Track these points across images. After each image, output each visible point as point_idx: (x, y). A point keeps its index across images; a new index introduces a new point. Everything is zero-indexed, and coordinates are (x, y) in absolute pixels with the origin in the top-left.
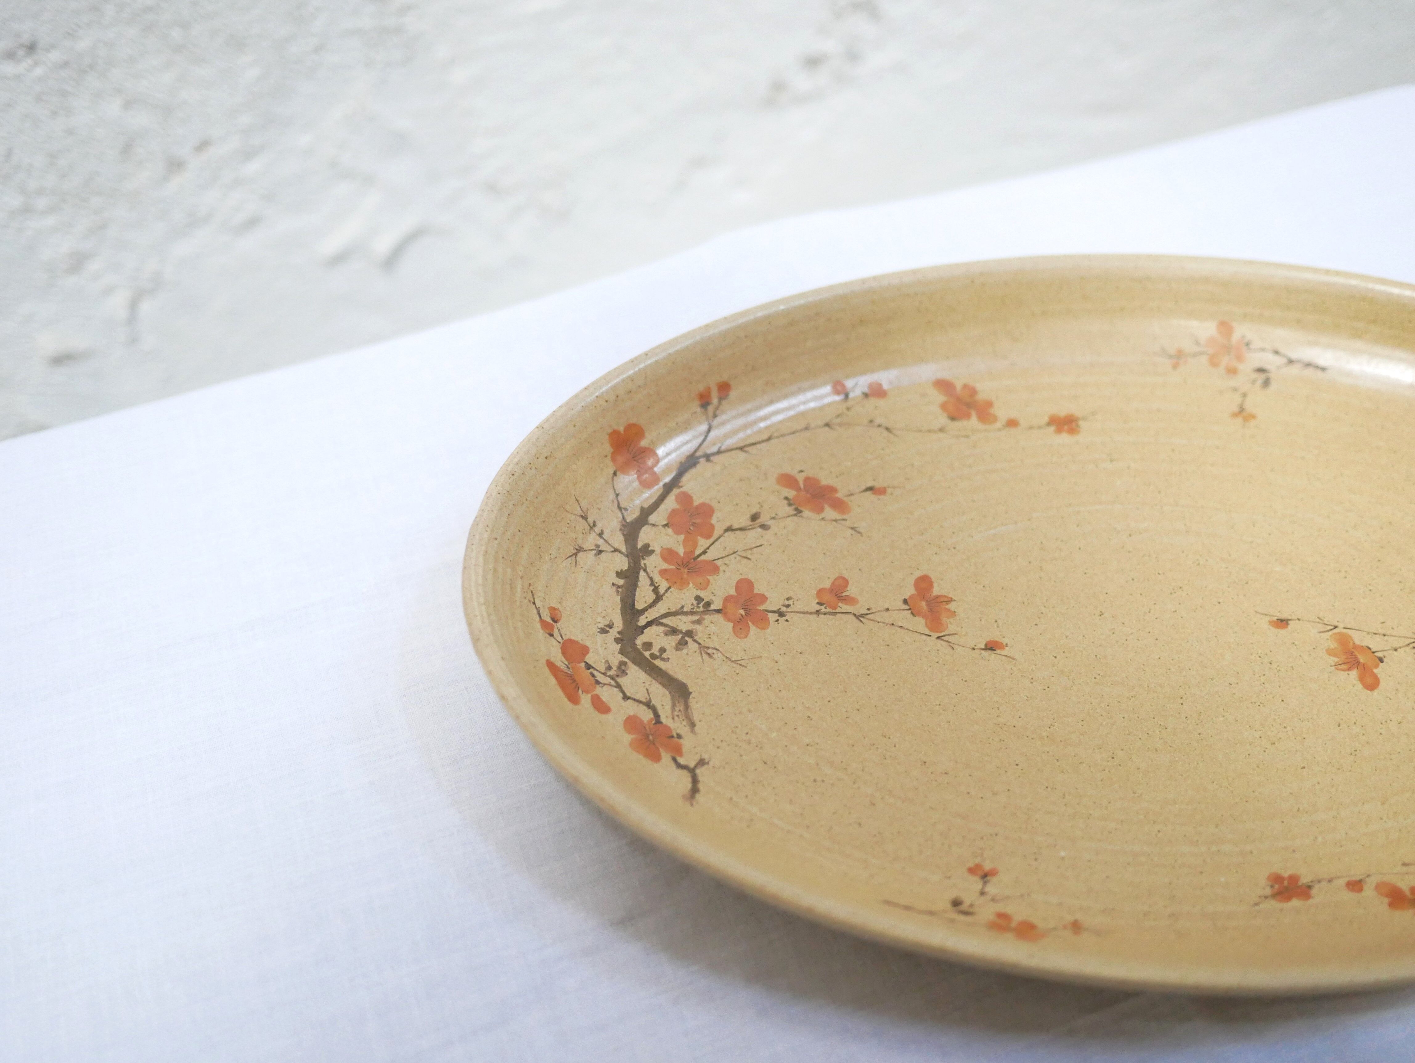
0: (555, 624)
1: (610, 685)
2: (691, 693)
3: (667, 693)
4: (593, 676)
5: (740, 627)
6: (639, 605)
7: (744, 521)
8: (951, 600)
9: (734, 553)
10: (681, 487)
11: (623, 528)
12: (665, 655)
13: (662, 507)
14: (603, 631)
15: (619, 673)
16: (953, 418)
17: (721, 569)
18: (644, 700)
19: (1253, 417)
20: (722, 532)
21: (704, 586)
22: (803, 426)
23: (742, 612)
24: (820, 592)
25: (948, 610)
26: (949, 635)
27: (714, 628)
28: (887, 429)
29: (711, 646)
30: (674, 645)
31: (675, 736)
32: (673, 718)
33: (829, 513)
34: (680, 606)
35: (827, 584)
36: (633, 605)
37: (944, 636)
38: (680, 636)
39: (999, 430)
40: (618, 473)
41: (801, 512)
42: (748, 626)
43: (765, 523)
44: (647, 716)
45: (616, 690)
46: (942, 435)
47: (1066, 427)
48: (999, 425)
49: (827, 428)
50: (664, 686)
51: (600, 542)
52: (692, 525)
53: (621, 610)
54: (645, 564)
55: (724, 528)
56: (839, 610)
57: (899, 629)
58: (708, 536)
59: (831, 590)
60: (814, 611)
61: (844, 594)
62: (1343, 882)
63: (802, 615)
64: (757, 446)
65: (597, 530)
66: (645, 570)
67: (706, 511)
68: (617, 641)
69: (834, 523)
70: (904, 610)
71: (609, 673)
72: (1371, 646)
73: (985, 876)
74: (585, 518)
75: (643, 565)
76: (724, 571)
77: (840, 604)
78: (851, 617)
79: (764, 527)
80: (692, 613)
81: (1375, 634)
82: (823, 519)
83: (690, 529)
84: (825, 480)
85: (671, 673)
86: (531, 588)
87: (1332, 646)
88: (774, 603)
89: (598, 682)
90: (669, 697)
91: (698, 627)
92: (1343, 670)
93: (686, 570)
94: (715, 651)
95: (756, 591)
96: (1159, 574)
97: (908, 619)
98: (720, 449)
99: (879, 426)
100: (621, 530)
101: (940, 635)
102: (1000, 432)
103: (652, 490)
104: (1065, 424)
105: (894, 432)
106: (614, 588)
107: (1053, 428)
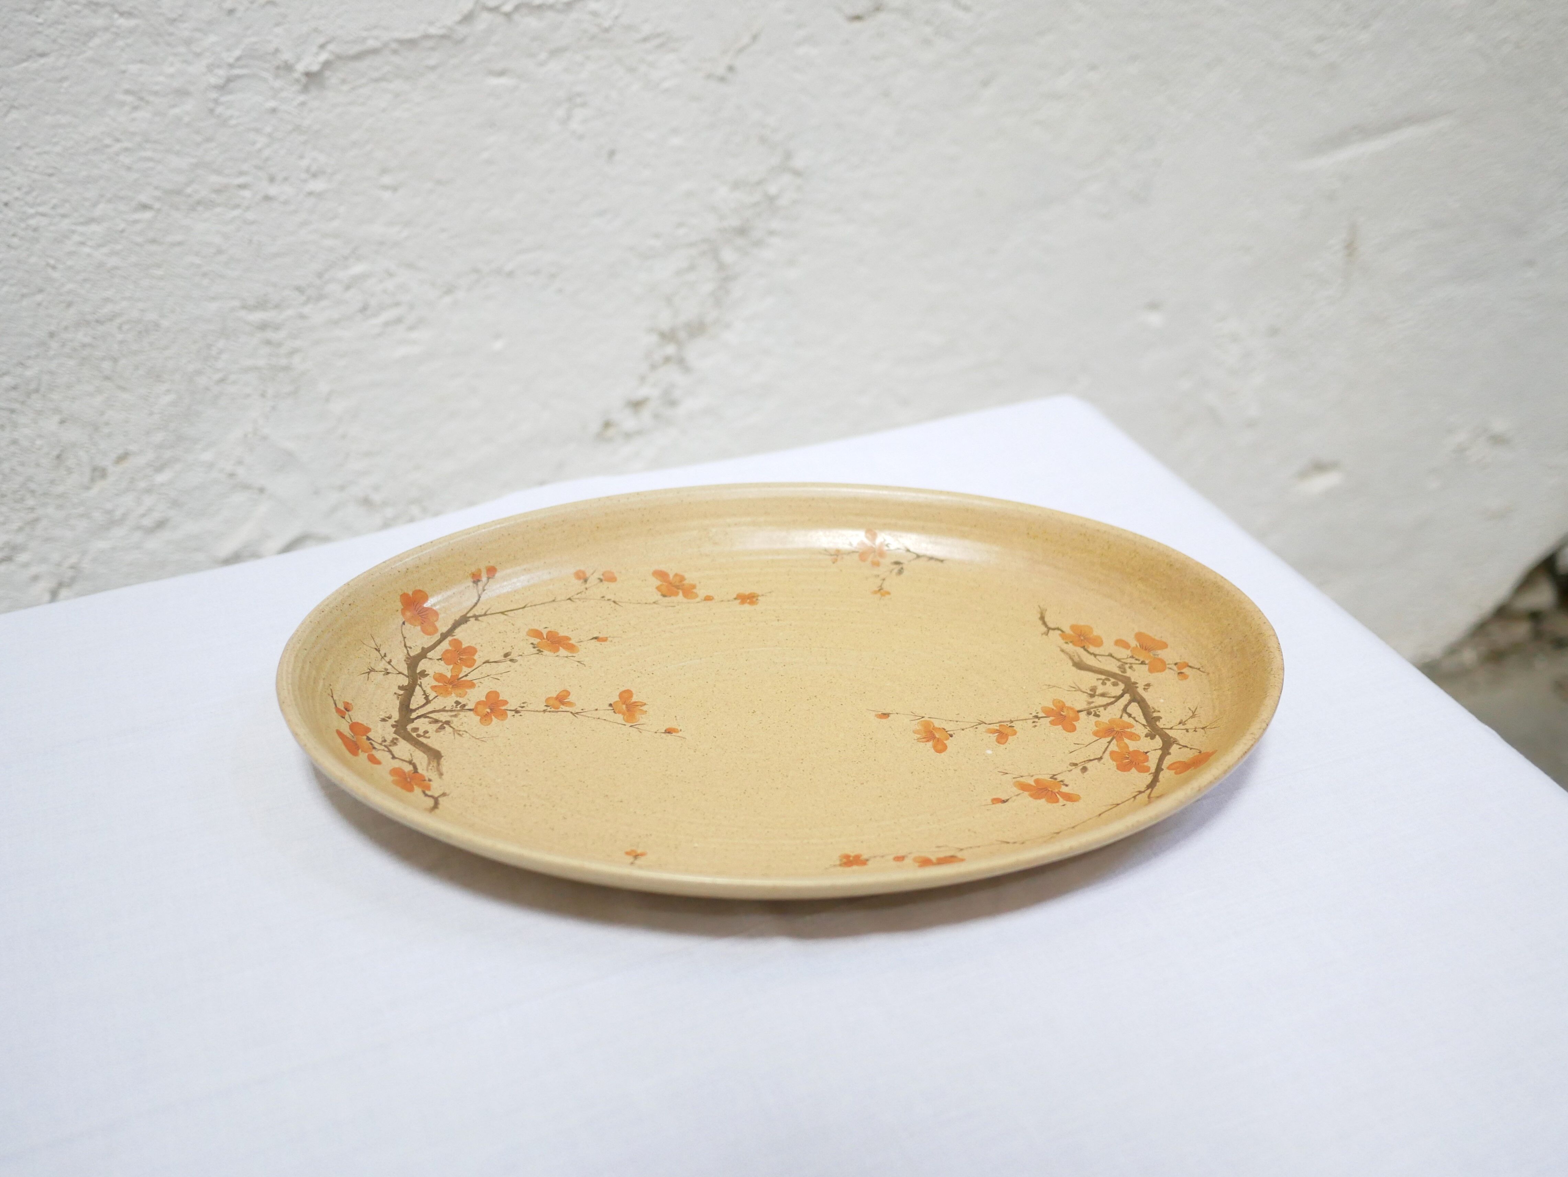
0: (347, 712)
1: (384, 750)
2: (442, 756)
3: (426, 756)
4: (372, 744)
5: (486, 719)
6: (412, 706)
7: (499, 656)
8: (644, 704)
9: (488, 676)
10: (454, 636)
11: (407, 660)
12: (427, 735)
13: (438, 648)
14: (383, 720)
15: (392, 744)
16: (664, 596)
17: (477, 685)
18: (408, 760)
19: (889, 593)
20: (481, 663)
21: (463, 695)
22: (551, 599)
23: (489, 710)
24: (547, 700)
25: (641, 710)
26: (639, 724)
28: (614, 602)
29: (463, 729)
30: (435, 729)
31: (427, 779)
32: (427, 770)
33: (563, 652)
34: (443, 707)
35: (554, 695)
36: (408, 706)
37: (636, 725)
39: (698, 602)
40: (406, 624)
41: (542, 652)
42: (492, 719)
43: (514, 658)
44: (408, 768)
45: (387, 754)
46: (655, 606)
47: (748, 601)
48: (698, 600)
49: (569, 601)
50: (424, 752)
51: (389, 667)
52: (459, 659)
53: (399, 709)
54: (421, 682)
55: (483, 662)
56: (560, 710)
57: (603, 721)
58: (470, 666)
59: (557, 698)
60: (542, 710)
61: (566, 700)
62: (892, 857)
63: (532, 713)
64: (515, 611)
65: (387, 659)
66: (420, 686)
67: (472, 651)
68: (393, 726)
69: (566, 658)
70: (609, 710)
71: (384, 744)
72: (946, 728)
73: (636, 856)
74: (378, 650)
75: (419, 683)
76: (479, 687)
77: (562, 706)
78: (569, 714)
79: (513, 661)
80: (451, 711)
81: (950, 721)
82: (557, 656)
83: (457, 661)
84: (562, 633)
85: (430, 745)
86: (331, 687)
87: (918, 728)
88: (513, 704)
89: (374, 748)
90: (426, 759)
91: (454, 719)
92: (923, 742)
93: (451, 686)
94: (464, 733)
96: (801, 688)
97: (610, 715)
98: (486, 612)
99: (609, 600)
100: (405, 661)
101: (632, 724)
102: (699, 604)
103: (431, 636)
104: (748, 598)
105: (620, 604)
106: (396, 696)
107: (739, 601)
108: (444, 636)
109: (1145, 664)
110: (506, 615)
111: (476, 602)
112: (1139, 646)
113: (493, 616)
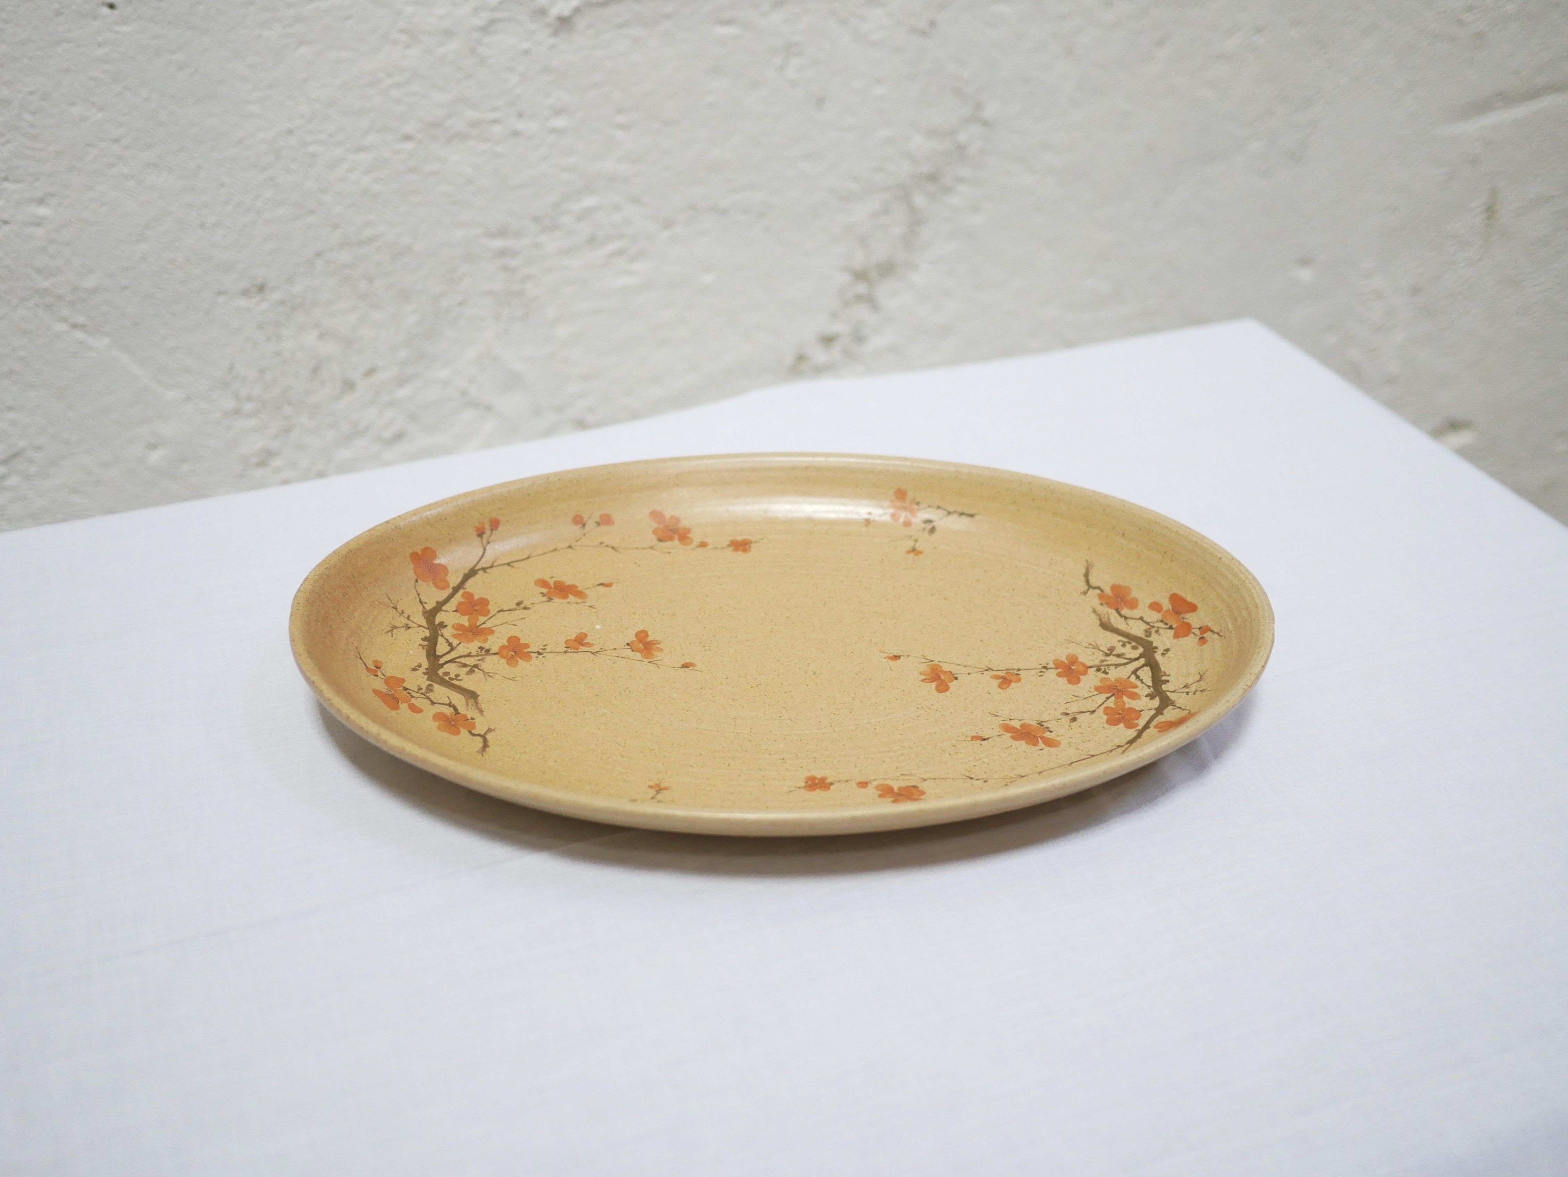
0: (1200, 636)
1: (1154, 623)
2: (1099, 626)
3: (1114, 625)
4: (1166, 624)
5: (1073, 660)
6: (1147, 668)
7: (1081, 718)
8: (923, 681)
9: (1085, 698)
10: (1136, 731)
11: (1173, 702)
12: (1122, 643)
13: (1147, 718)
14: (1167, 650)
15: (1149, 630)
16: (915, 787)
17: (1093, 689)
18: (1129, 620)
20: (1097, 711)
21: (1104, 679)
22: (1044, 773)
23: (1073, 667)
24: (1019, 680)
25: (924, 676)
26: (925, 663)
28: (971, 778)
29: (1091, 648)
30: (1117, 649)
31: (1104, 604)
33: (1017, 724)
34: (1118, 668)
35: (1013, 685)
36: (1151, 668)
37: (928, 662)
38: (1114, 653)
39: (875, 780)
41: (1038, 724)
42: (1067, 660)
43: (1065, 716)
44: (1125, 611)
45: (1149, 620)
46: (925, 777)
47: (817, 781)
48: (875, 783)
50: (1118, 629)
51: (1187, 690)
52: (1120, 713)
53: (1159, 663)
55: (1096, 713)
56: (1004, 672)
57: (960, 664)
58: (1107, 708)
59: (1010, 681)
60: (1022, 671)
61: (1001, 680)
62: (710, 547)
63: (1030, 668)
64: (1080, 759)
65: (1191, 692)
66: (1149, 686)
67: (1112, 722)
68: (1156, 648)
70: (957, 674)
71: (1156, 629)
72: (631, 651)
73: (913, 550)
75: (1151, 688)
76: (1090, 688)
77: (1003, 675)
78: (995, 669)
79: (1065, 714)
80: (1109, 665)
81: (624, 658)
82: (1020, 720)
83: (1121, 711)
84: (1022, 745)
85: (1114, 635)
86: (1223, 637)
87: (657, 653)
88: (1051, 674)
89: (1162, 621)
90: (1113, 623)
91: (1103, 658)
92: (656, 641)
93: (1119, 688)
94: (1088, 646)
95: (1065, 679)
97: (955, 670)
101: (932, 663)
102: (874, 778)
103: (1158, 722)
104: (816, 784)
105: (965, 777)
106: (1168, 674)
107: (827, 781)
108: (1147, 726)
109: (404, 687)
112: (400, 702)
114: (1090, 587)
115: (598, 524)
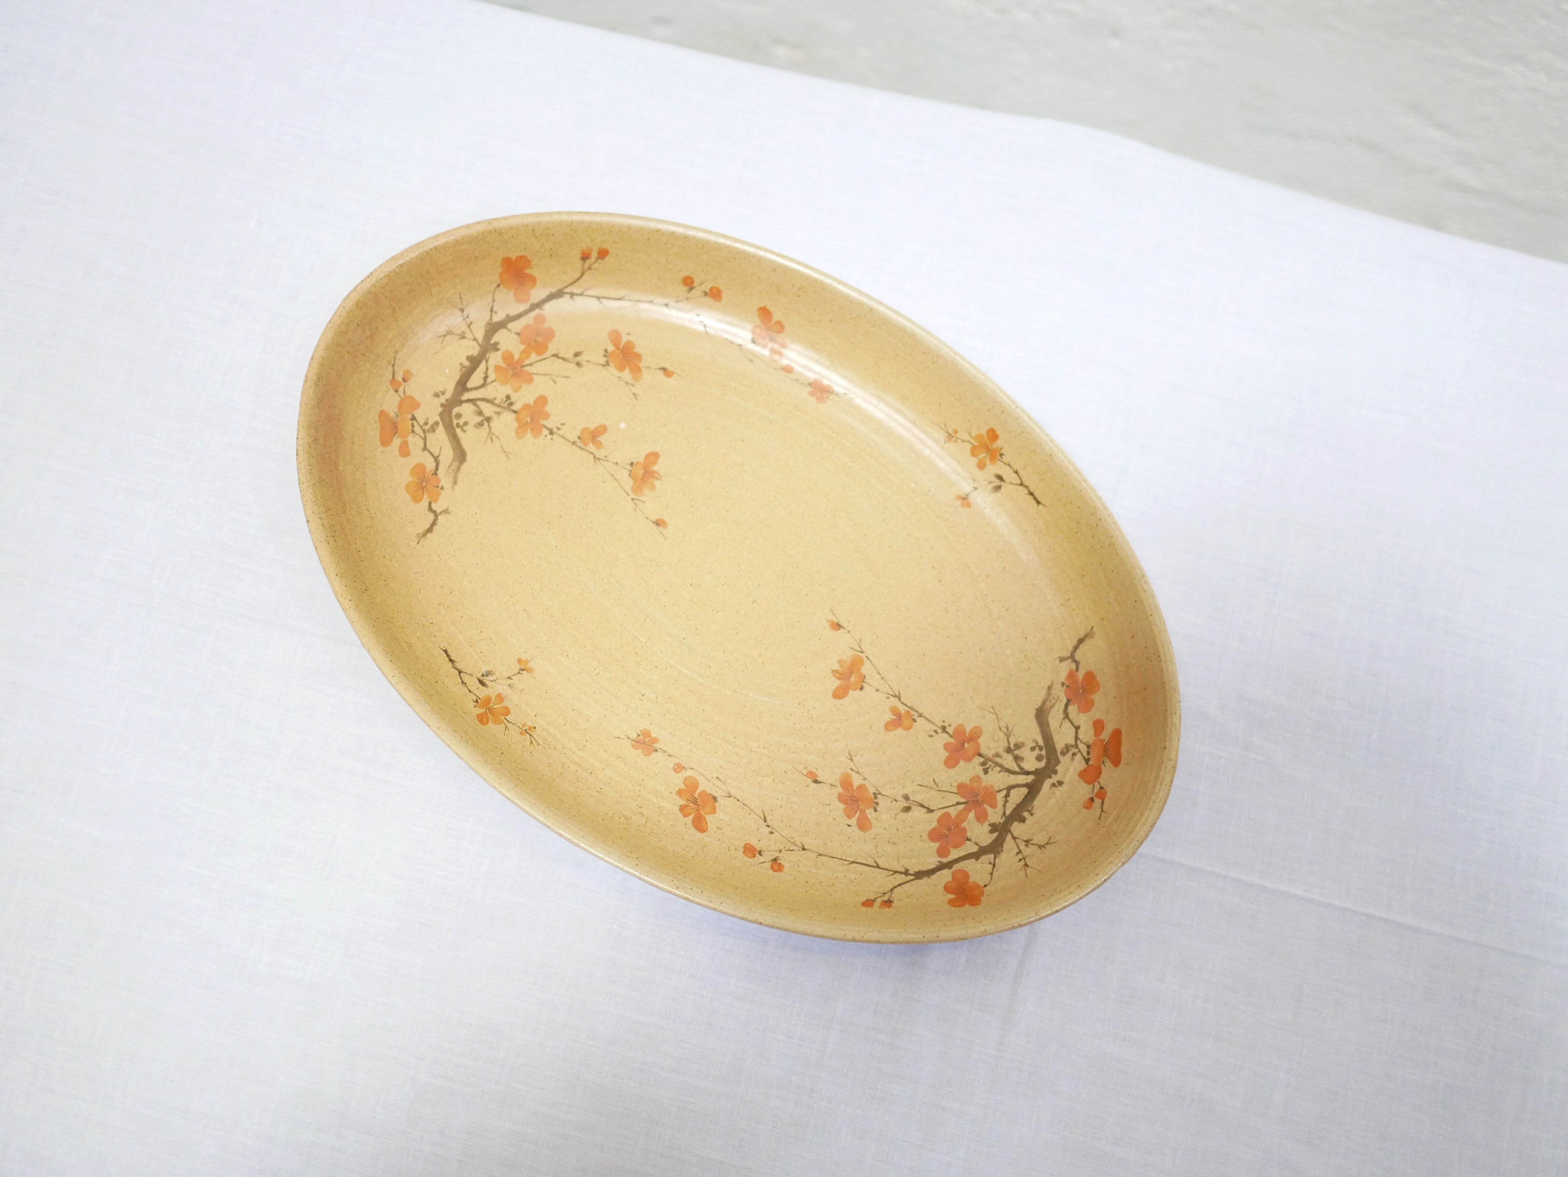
0: (1094, 796)
1: (1081, 742)
2: (1036, 709)
3: (1049, 718)
4: (1088, 753)
5: (974, 736)
6: (1025, 791)
7: (915, 811)
8: (834, 671)
9: (940, 791)
10: (939, 862)
11: (1000, 852)
12: (1034, 745)
13: (962, 854)
14: (1060, 784)
15: (1070, 747)
16: (715, 798)
17: (956, 784)
18: (1067, 721)
19: (519, 661)
20: (935, 811)
21: (977, 778)
22: (822, 857)
23: (966, 745)
24: (908, 729)
25: (841, 666)
26: (855, 650)
27: (991, 745)
28: (765, 821)
29: (1002, 733)
30: (1023, 749)
31: (1065, 686)
32: (1058, 699)
33: (857, 781)
34: (1002, 773)
35: (900, 731)
36: (1029, 793)
37: (859, 651)
38: (1016, 752)
39: (692, 769)
40: (983, 886)
41: (875, 794)
42: (970, 733)
43: (904, 800)
44: (1073, 709)
45: (1080, 736)
47: (647, 739)
48: (689, 773)
49: (806, 848)
50: (1048, 725)
51: (1022, 847)
52: (951, 830)
53: (1039, 793)
54: (1002, 818)
55: (932, 814)
56: (907, 709)
57: (881, 672)
58: (947, 815)
59: (900, 725)
60: (922, 718)
61: (895, 717)
62: (791, 375)
63: (932, 720)
64: (865, 862)
65: (1020, 856)
67: (934, 835)
68: (1056, 772)
69: (860, 772)
70: (867, 683)
71: (1076, 751)
72: (628, 475)
74: (1026, 865)
75: (1004, 818)
76: (956, 781)
77: (903, 712)
78: (902, 700)
79: (906, 798)
80: (997, 764)
81: (616, 480)
82: (864, 779)
83: (954, 827)
84: (839, 808)
85: (1038, 730)
86: (1099, 821)
87: (648, 490)
88: (942, 739)
89: (1088, 747)
90: (1051, 715)
91: (1001, 752)
92: (658, 474)
93: (979, 797)
94: (1002, 728)
95: (947, 754)
96: (694, 603)
97: (870, 676)
98: (893, 874)
99: (768, 826)
100: (1002, 851)
101: (859, 653)
102: (693, 767)
103: (963, 869)
104: (645, 743)
105: (762, 816)
106: (1033, 812)
107: (656, 745)
108: (949, 865)
109: (413, 415)
110: (876, 863)
111: (898, 887)
112: (397, 435)
113: (888, 868)
114: (1072, 657)
115: (706, 294)
